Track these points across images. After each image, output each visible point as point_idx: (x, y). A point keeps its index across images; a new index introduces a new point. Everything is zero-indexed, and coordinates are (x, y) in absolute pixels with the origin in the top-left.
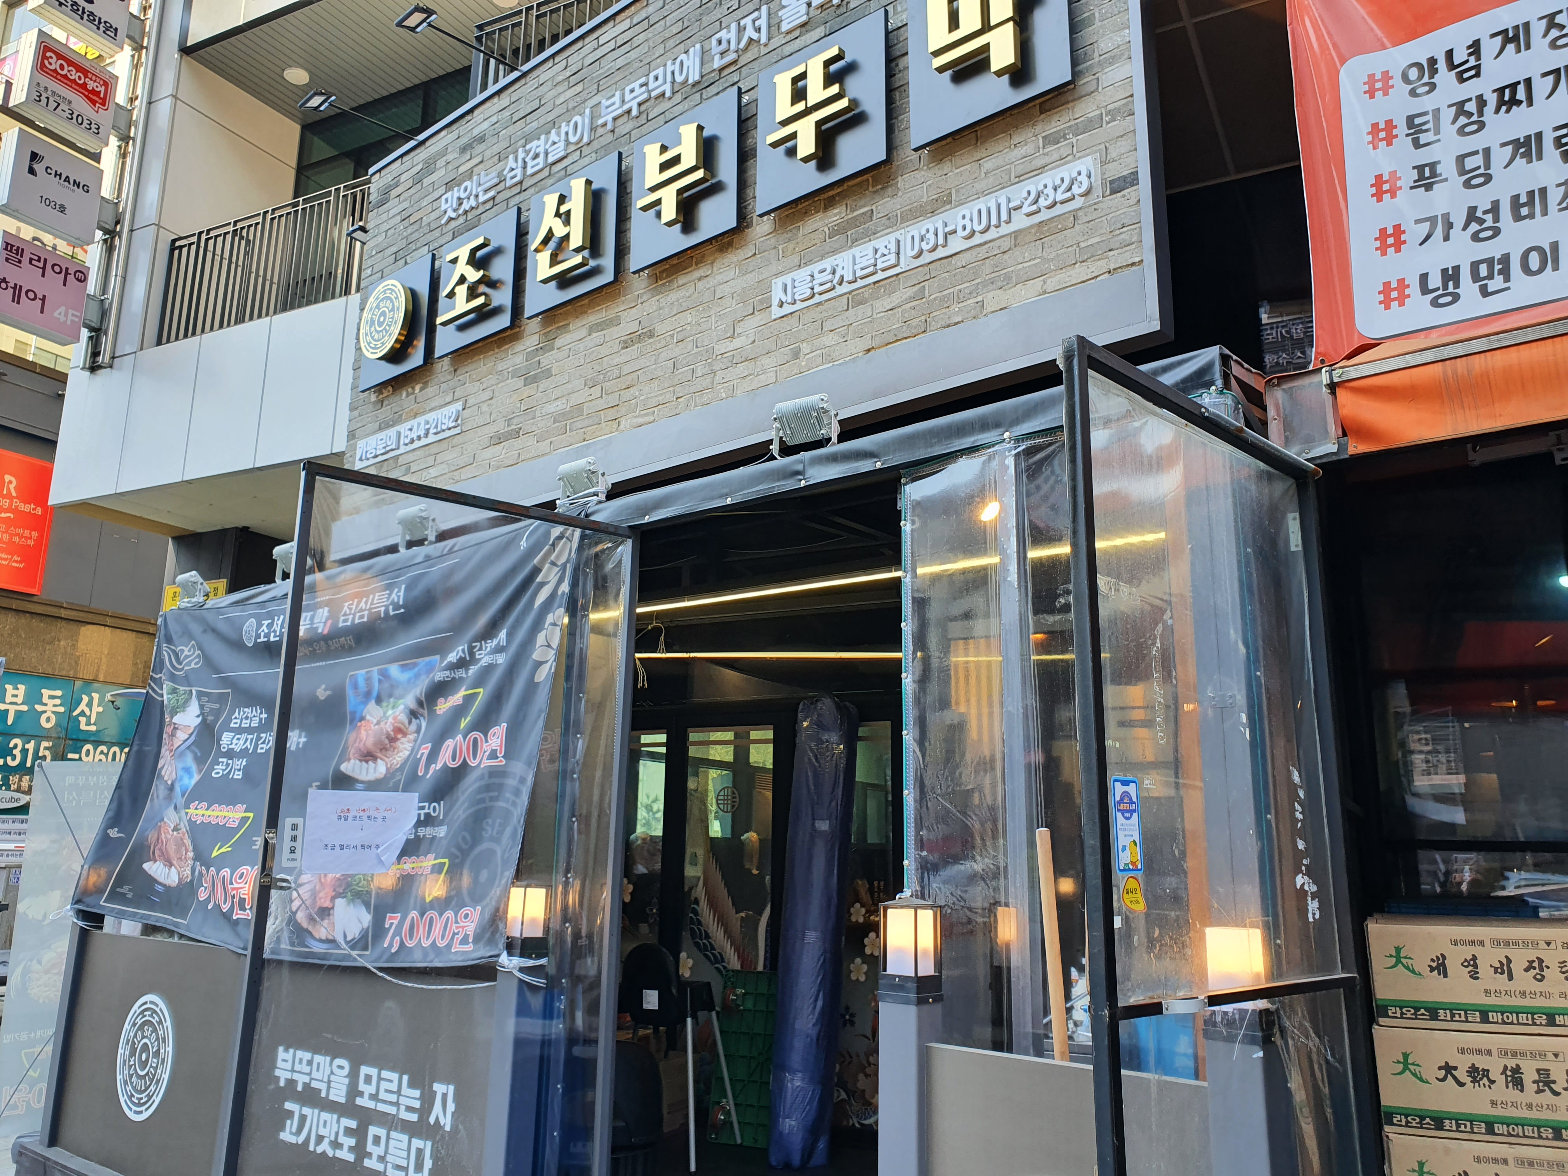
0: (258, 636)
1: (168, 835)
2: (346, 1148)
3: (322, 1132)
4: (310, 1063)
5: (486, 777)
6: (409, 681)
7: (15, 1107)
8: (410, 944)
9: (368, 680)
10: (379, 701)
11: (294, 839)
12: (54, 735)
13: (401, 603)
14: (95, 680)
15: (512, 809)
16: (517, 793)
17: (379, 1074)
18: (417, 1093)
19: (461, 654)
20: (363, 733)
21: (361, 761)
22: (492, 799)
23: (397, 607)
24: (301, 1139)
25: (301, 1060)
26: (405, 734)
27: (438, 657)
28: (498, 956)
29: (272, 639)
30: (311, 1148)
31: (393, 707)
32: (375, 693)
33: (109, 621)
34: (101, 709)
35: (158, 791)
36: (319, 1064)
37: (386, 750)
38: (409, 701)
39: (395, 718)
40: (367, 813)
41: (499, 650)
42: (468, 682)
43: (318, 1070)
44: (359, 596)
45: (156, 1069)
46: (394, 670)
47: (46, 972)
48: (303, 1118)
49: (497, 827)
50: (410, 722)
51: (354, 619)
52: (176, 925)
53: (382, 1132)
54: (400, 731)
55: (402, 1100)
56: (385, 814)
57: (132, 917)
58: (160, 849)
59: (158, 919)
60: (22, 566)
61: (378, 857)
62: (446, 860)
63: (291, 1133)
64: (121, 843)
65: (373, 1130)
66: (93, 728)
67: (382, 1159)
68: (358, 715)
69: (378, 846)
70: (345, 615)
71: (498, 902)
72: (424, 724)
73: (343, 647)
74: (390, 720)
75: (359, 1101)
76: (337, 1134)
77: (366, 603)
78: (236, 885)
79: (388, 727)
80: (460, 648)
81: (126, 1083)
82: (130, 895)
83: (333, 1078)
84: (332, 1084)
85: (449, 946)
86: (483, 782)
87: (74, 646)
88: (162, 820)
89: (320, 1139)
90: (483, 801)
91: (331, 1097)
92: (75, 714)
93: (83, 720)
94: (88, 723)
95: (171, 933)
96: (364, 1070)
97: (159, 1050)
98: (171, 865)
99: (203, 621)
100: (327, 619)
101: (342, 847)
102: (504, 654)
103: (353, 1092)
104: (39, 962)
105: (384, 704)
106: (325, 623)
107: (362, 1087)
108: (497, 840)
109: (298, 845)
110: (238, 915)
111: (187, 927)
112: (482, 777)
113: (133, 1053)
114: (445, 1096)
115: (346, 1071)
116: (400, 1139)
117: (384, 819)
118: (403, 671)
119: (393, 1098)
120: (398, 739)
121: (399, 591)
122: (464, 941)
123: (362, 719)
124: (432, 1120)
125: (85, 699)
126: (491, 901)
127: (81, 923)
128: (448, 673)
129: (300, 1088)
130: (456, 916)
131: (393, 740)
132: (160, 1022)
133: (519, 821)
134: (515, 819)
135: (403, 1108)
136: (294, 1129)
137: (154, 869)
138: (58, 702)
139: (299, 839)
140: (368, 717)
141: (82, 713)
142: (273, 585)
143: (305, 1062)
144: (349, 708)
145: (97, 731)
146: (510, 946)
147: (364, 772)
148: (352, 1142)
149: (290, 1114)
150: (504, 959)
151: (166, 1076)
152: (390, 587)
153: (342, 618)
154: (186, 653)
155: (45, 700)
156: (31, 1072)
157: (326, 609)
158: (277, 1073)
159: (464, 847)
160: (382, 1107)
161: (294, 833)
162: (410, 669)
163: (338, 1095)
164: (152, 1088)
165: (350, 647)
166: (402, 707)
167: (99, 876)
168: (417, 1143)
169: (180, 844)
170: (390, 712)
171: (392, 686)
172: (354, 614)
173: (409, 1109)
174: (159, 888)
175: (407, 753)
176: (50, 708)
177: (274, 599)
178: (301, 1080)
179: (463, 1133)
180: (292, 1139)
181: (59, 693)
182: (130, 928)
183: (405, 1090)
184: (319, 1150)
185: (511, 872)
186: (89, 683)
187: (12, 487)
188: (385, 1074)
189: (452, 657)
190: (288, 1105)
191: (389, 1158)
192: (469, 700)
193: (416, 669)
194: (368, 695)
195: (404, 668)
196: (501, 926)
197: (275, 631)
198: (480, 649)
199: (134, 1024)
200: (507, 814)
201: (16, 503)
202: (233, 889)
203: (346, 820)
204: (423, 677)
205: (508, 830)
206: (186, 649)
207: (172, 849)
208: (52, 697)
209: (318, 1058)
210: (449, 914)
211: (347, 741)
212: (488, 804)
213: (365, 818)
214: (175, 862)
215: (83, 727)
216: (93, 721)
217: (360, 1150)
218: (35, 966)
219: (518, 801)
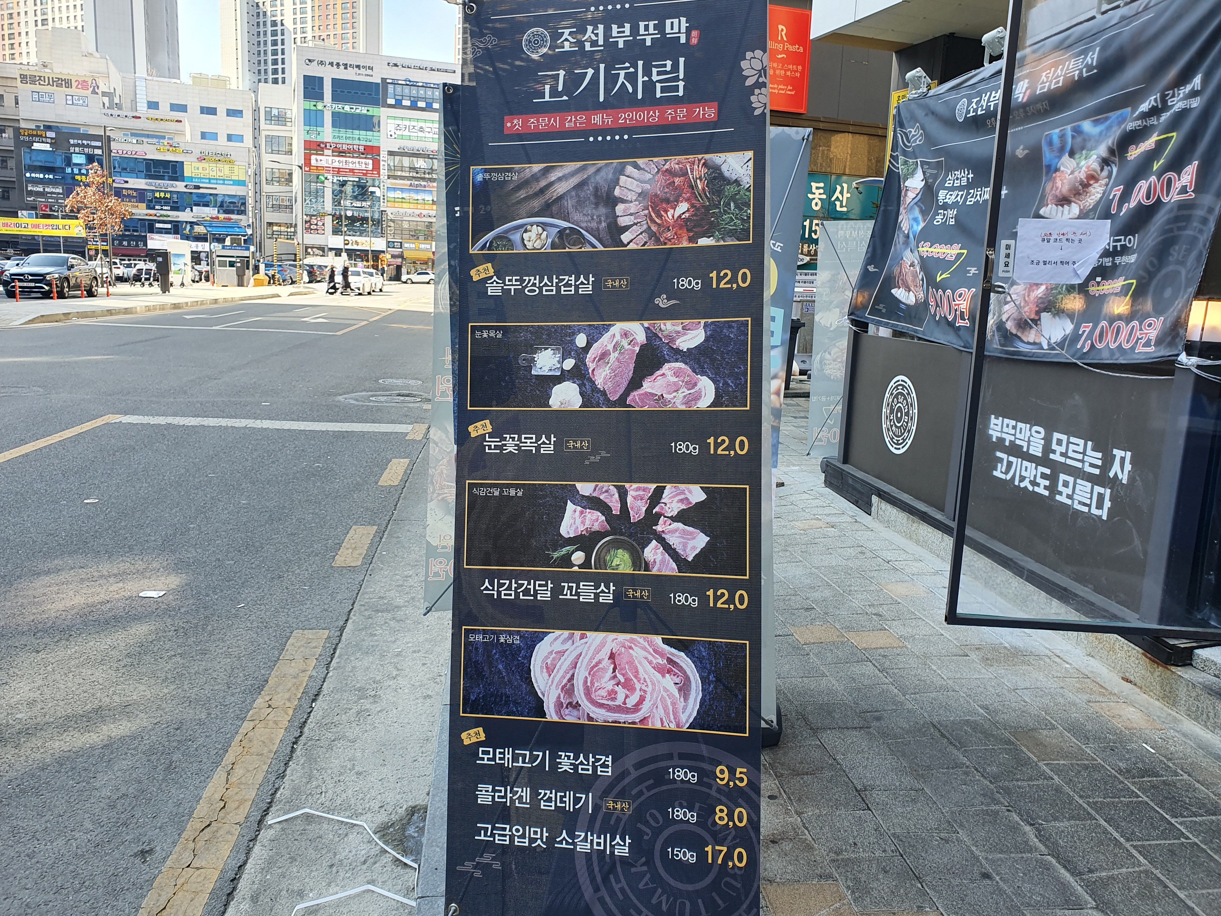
0: (968, 112)
1: (906, 268)
2: (1042, 486)
3: (1024, 473)
4: (1014, 428)
5: (1175, 210)
6: (1101, 133)
7: (821, 440)
8: (1099, 346)
9: (1062, 137)
10: (1072, 154)
11: (1008, 256)
12: (821, 215)
13: (1094, 64)
14: (844, 174)
15: (1199, 236)
16: (1204, 221)
17: (1068, 439)
18: (1100, 455)
19: (1153, 103)
20: (1059, 184)
21: (1057, 205)
22: (1180, 229)
23: (1089, 68)
24: (1009, 477)
25: (1008, 426)
26: (1097, 180)
27: (1129, 109)
28: (1178, 355)
29: (979, 113)
30: (1016, 483)
31: (1086, 158)
32: (1068, 148)
33: (851, 129)
34: (849, 195)
35: (899, 239)
36: (1021, 429)
37: (1080, 194)
38: (1102, 150)
39: (1088, 167)
40: (1066, 237)
41: (1194, 94)
42: (1160, 128)
43: (1020, 433)
44: (1056, 65)
45: (907, 423)
46: (1087, 126)
47: (834, 361)
48: (1010, 464)
49: (1182, 253)
50: (1102, 170)
51: (1050, 86)
52: (916, 331)
53: (1071, 479)
54: (1092, 177)
55: (1086, 458)
56: (1082, 237)
57: (886, 325)
58: (902, 280)
59: (903, 327)
60: (793, 93)
61: (1075, 271)
62: (1134, 281)
63: (1002, 472)
64: (877, 275)
65: (1063, 477)
66: (845, 209)
67: (1069, 497)
68: (1053, 168)
69: (1074, 263)
70: (1043, 83)
71: (1181, 311)
72: (1115, 170)
73: (1039, 111)
74: (1084, 169)
75: (1052, 456)
76: (1035, 476)
77: (1062, 70)
78: (957, 302)
79: (1082, 176)
80: (1153, 98)
81: (888, 430)
82: (884, 311)
83: (1032, 439)
84: (1031, 443)
85: (1133, 348)
86: (1172, 215)
87: (829, 150)
88: (902, 259)
89: (1022, 478)
90: (1171, 230)
91: (1031, 452)
92: (833, 199)
93: (838, 203)
94: (841, 206)
95: (913, 337)
96: (1056, 436)
97: (908, 411)
98: (909, 290)
99: (926, 107)
100: (1027, 89)
101: (1045, 263)
102: (1198, 99)
103: (1047, 449)
104: (830, 354)
105: (1077, 156)
106: (1025, 93)
107: (1054, 446)
108: (1182, 263)
109: (1011, 260)
110: (960, 323)
111: (923, 333)
112: (1171, 210)
113: (892, 412)
114: (1123, 459)
115: (1042, 435)
116: (1084, 486)
117: (1080, 241)
118: (1095, 126)
119: (1080, 457)
120: (1090, 185)
121: (1093, 54)
122: (1147, 344)
123: (1057, 170)
124: (1111, 475)
125: (839, 188)
126: (1172, 313)
127: (854, 328)
128: (1139, 122)
129: (1007, 444)
130: (1141, 325)
131: (1086, 185)
132: (909, 394)
133: (1205, 245)
134: (1201, 244)
135: (1087, 464)
136: (1004, 470)
137: (899, 293)
138: (822, 191)
139: (1012, 256)
140: (1062, 169)
141: (837, 198)
142: (982, 69)
143: (1010, 427)
144: (1045, 162)
145: (848, 212)
146: (1191, 348)
147: (1060, 214)
148: (1047, 483)
149: (1001, 460)
150: (1183, 357)
151: (914, 428)
152: (1084, 52)
153: (1039, 87)
154: (913, 133)
155: (814, 190)
156: (829, 421)
157: (1027, 81)
158: (991, 432)
159: (1151, 269)
160: (1069, 462)
161: (1008, 251)
162: (1102, 123)
163: (1037, 450)
164: (906, 434)
165: (1046, 110)
166: (1095, 157)
167: (864, 297)
168: (1098, 489)
169: (915, 276)
170: (1083, 163)
171: (1084, 140)
172: (1051, 82)
173: (1092, 465)
174: (903, 306)
175: (1099, 196)
176: (817, 196)
177: (983, 80)
178: (1008, 438)
179: (1139, 483)
180: (1003, 476)
181: (822, 185)
182: (884, 332)
183: (1089, 452)
184: (1022, 485)
185: (1193, 289)
186: (839, 176)
187: (783, 33)
188: (1073, 439)
189: (1144, 107)
190: (999, 454)
191: (1075, 496)
192: (1161, 145)
193: (1108, 122)
194: (1062, 150)
195: (1096, 122)
196: (1181, 332)
197: (982, 106)
198: (1173, 96)
199: (892, 394)
200: (1194, 240)
201: (788, 46)
202: (956, 305)
203: (1048, 242)
204: (1114, 129)
205: (1194, 254)
206: (913, 131)
207: (909, 279)
208: (817, 188)
209: (1020, 425)
210: (1135, 323)
211: (1044, 189)
212: (1176, 233)
213: (1064, 240)
214: (912, 289)
215: (838, 209)
216: (844, 204)
217: (1053, 488)
218: (827, 356)
219: (1204, 228)
